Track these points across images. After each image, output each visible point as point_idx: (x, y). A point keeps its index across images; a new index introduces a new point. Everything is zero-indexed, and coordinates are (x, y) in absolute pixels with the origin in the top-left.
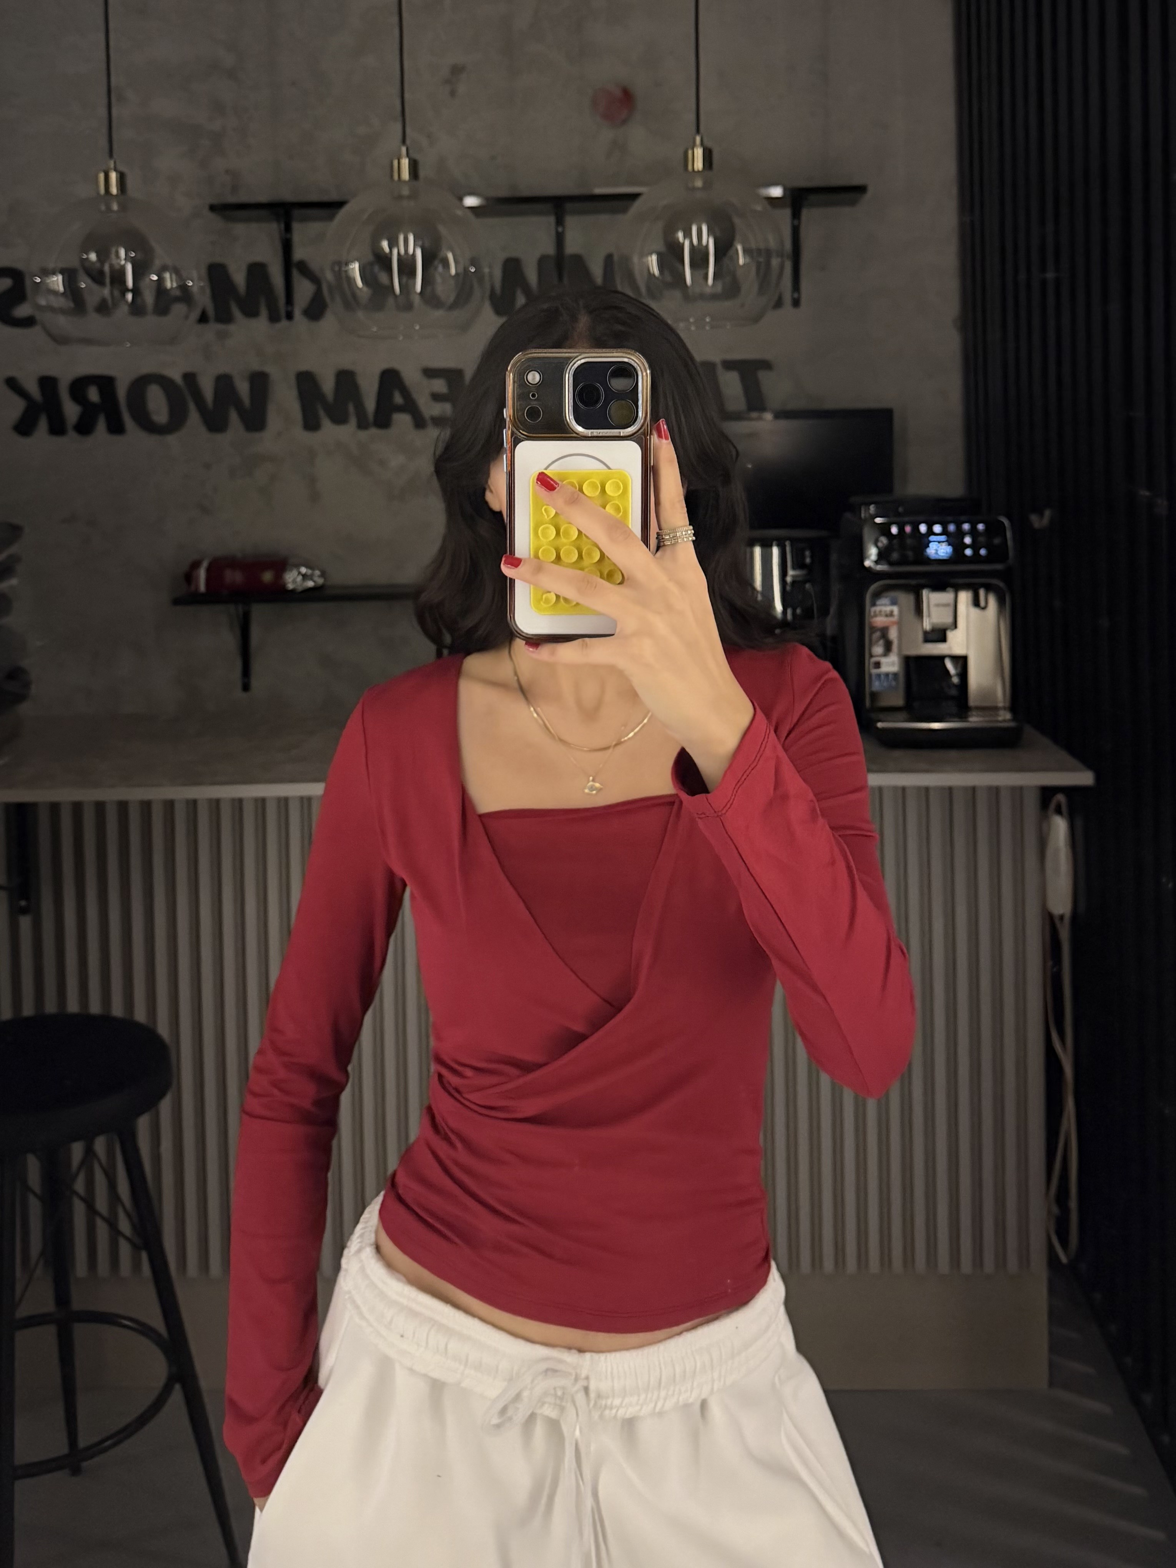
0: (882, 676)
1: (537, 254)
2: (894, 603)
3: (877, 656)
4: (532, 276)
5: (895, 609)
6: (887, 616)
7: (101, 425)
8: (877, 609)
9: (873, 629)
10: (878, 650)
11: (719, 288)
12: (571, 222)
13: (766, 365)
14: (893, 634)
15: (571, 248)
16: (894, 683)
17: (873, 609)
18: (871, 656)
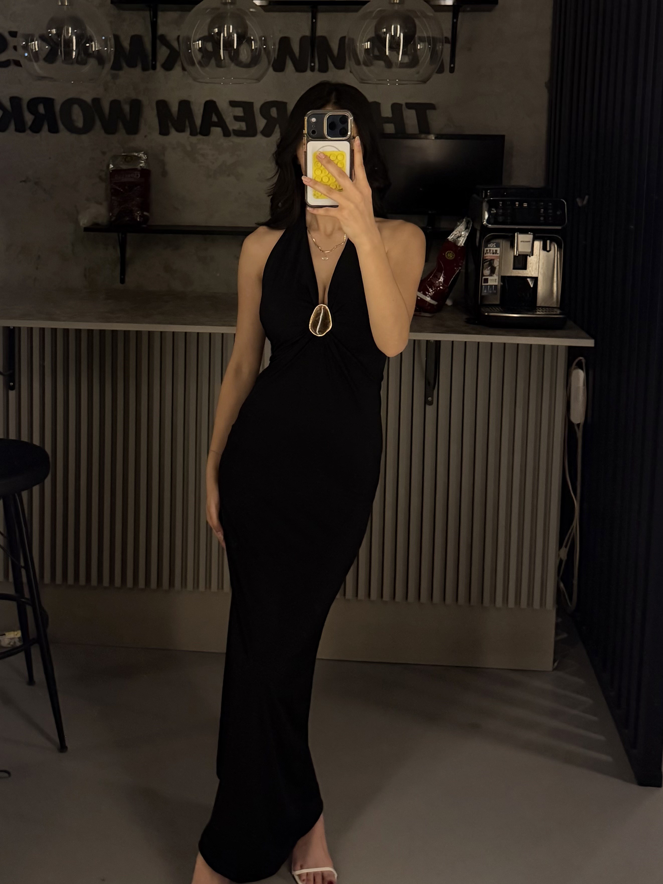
0: (489, 286)
1: (300, 36)
2: (498, 246)
3: (486, 276)
4: (296, 48)
5: (498, 249)
6: (493, 253)
7: (45, 127)
8: (488, 249)
9: (485, 260)
10: (487, 272)
11: (406, 60)
12: (321, 16)
13: (432, 107)
14: (496, 264)
15: (320, 32)
16: (495, 292)
17: (486, 249)
18: (483, 275)
